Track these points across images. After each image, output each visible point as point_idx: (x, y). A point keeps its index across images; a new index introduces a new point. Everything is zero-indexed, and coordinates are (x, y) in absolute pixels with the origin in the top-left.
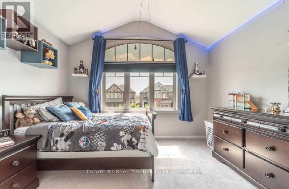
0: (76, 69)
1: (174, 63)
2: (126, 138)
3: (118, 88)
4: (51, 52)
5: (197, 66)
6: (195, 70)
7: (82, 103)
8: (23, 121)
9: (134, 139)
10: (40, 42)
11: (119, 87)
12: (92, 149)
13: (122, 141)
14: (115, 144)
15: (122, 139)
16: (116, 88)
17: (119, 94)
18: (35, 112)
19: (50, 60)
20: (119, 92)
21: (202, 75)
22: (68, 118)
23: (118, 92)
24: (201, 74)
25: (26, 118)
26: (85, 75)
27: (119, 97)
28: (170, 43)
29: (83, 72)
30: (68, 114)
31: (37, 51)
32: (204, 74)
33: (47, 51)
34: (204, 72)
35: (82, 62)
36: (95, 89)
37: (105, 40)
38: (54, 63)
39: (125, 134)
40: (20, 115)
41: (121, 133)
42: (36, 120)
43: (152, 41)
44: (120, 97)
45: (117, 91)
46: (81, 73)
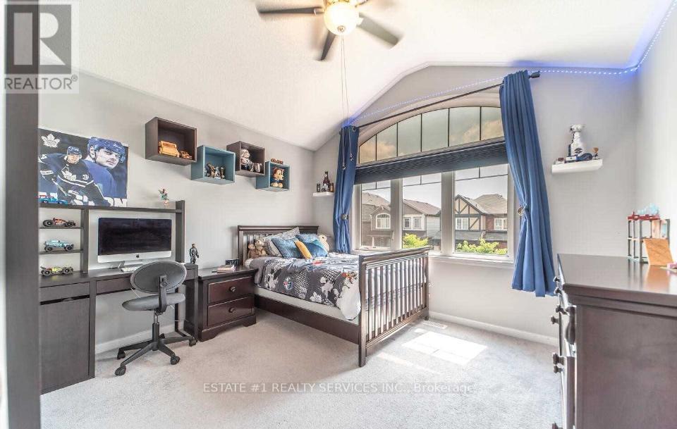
0: (318, 186)
1: (504, 139)
2: (327, 287)
3: (469, 205)
4: (279, 172)
5: (577, 135)
6: (570, 146)
7: (324, 236)
8: (253, 253)
9: (336, 292)
10: (267, 163)
11: (474, 204)
12: (293, 294)
13: (323, 291)
14: (315, 294)
15: (323, 288)
16: (463, 204)
17: (473, 220)
18: (263, 244)
19: (280, 182)
20: (474, 216)
21: (592, 161)
22: (289, 254)
23: (469, 216)
24: (588, 157)
25: (256, 249)
26: (328, 194)
27: (472, 229)
28: (490, 92)
29: (327, 187)
30: (292, 249)
31: (264, 175)
32: (596, 155)
33: (275, 172)
34: (596, 150)
35: (327, 173)
36: (342, 214)
37: (357, 130)
38: (285, 184)
39: (327, 281)
40: (251, 246)
41: (323, 280)
42: (264, 253)
43: (448, 101)
44: (476, 227)
45: (465, 212)
46: (324, 190)
